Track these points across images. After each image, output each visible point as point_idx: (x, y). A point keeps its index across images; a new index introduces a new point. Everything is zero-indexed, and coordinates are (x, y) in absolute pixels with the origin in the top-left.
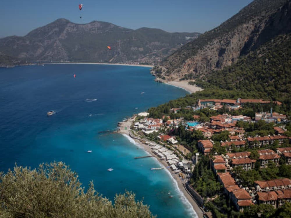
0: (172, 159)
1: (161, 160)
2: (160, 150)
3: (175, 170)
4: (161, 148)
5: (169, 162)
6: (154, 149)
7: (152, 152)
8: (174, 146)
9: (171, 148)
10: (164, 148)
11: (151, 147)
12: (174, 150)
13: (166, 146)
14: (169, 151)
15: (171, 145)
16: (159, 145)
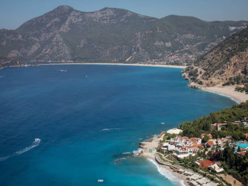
2: (199, 181)
4: (200, 179)
6: (191, 180)
7: (189, 183)
8: (219, 176)
9: (214, 179)
10: (204, 178)
11: (186, 176)
12: (219, 181)
13: (207, 175)
14: (212, 182)
15: (214, 174)
16: (198, 174)
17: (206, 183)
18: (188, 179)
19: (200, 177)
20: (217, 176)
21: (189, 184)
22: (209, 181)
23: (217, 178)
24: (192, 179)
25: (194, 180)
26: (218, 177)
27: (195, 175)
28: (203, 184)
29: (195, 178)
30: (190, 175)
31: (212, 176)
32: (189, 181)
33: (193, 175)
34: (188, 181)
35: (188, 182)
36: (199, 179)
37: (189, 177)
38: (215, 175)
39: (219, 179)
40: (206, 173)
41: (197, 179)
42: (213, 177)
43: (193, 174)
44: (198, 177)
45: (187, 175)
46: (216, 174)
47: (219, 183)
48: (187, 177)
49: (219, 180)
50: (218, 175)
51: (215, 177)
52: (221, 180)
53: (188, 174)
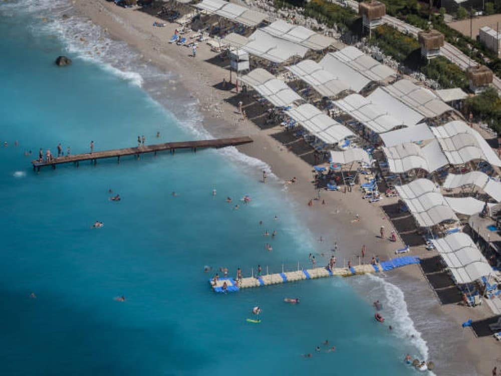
0: (439, 176)
1: (322, 181)
2: (306, 71)
3: (478, 288)
4: (316, 55)
5: (414, 207)
6: (243, 66)
7: (228, 95)
8: (466, 33)
9: (430, 56)
10: (351, 52)
11: (206, 36)
12: (467, 74)
13: (372, 26)
14: (408, 82)
15: (426, 17)
16: (299, 17)
17: (367, 91)
18: (224, 59)
19: (322, 41)
20: (450, 35)
21: (233, 101)
22: (385, 71)
23: (448, 51)
24: (256, 63)
25: (273, 68)
26: (462, 42)
27: (279, 26)
28: (342, 95)
29: (280, 55)
30: (244, 31)
31: (415, 31)
32: (235, 78)
33: (264, 24)
34: (222, 74)
35: (225, 86)
36: (309, 63)
37: (233, 42)
38: (439, 24)
39: (466, 53)
40: (362, 10)
41: (295, 60)
42: (421, 40)
43: (264, 16)
44: (301, 44)
45: (217, 32)
46: (447, 19)
47: (467, 89)
48: (216, 42)
49: (464, 62)
50: (463, 27)
51: (437, 44)
52: (482, 62)
53: (227, 21)
